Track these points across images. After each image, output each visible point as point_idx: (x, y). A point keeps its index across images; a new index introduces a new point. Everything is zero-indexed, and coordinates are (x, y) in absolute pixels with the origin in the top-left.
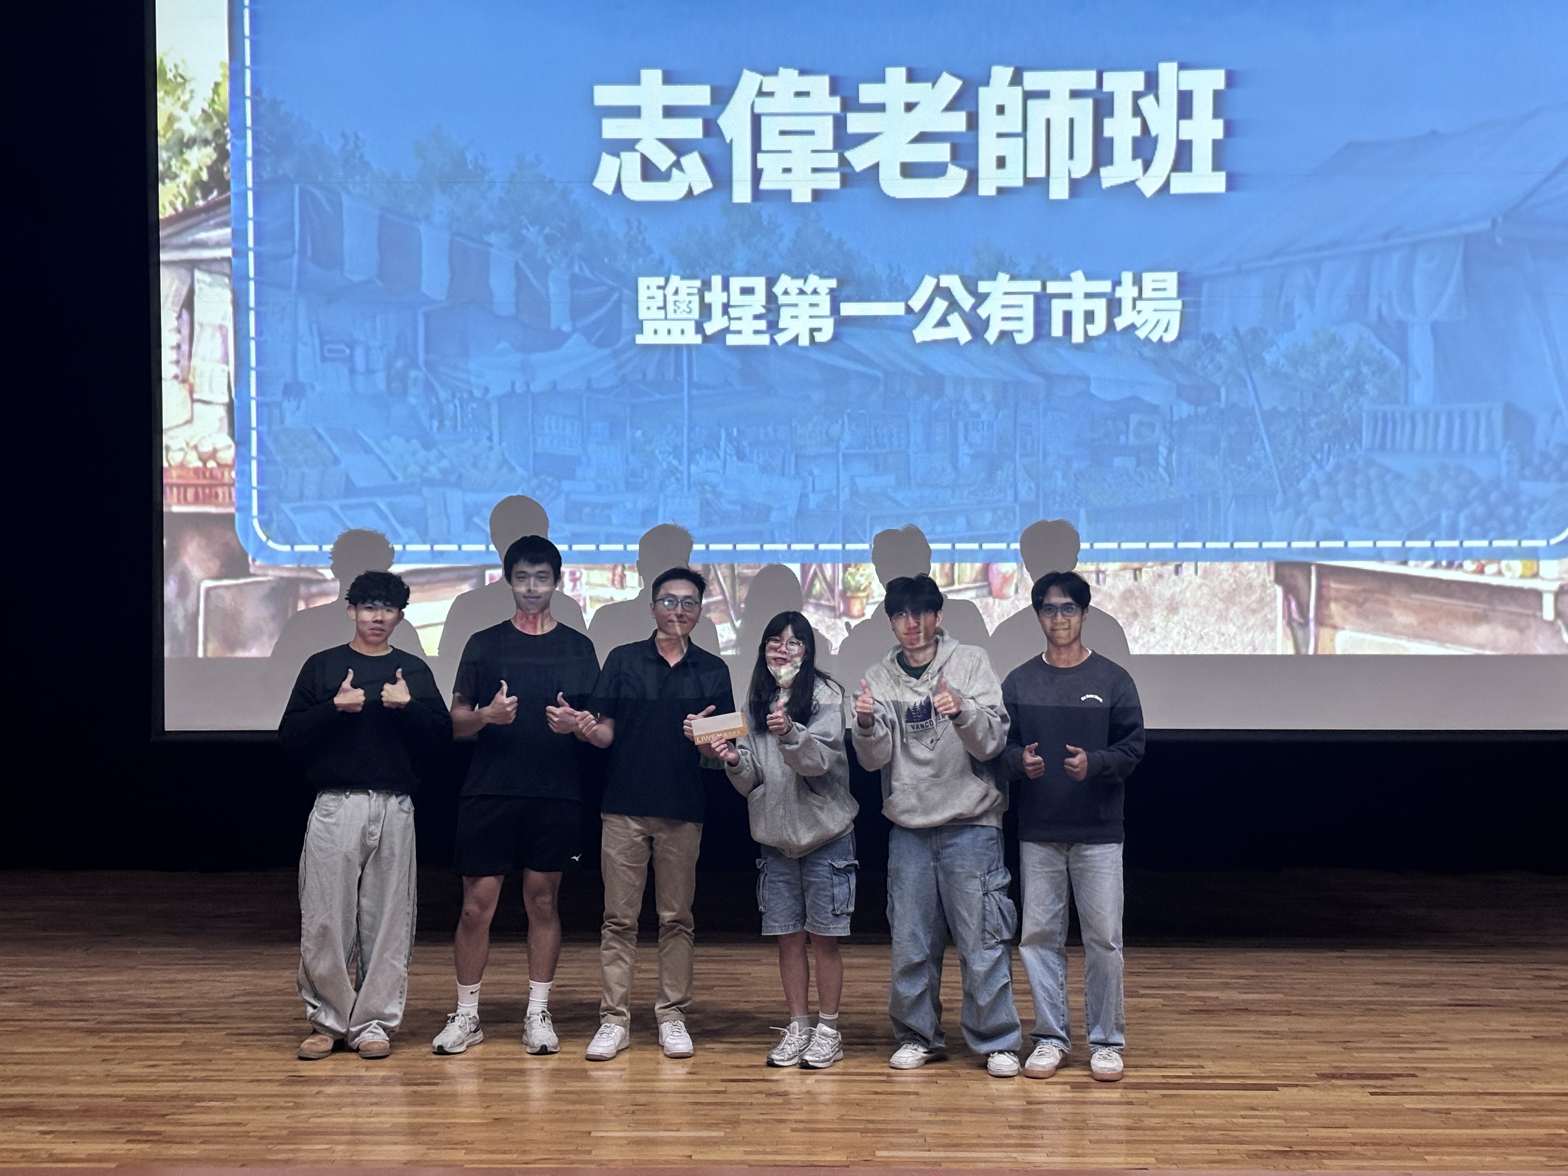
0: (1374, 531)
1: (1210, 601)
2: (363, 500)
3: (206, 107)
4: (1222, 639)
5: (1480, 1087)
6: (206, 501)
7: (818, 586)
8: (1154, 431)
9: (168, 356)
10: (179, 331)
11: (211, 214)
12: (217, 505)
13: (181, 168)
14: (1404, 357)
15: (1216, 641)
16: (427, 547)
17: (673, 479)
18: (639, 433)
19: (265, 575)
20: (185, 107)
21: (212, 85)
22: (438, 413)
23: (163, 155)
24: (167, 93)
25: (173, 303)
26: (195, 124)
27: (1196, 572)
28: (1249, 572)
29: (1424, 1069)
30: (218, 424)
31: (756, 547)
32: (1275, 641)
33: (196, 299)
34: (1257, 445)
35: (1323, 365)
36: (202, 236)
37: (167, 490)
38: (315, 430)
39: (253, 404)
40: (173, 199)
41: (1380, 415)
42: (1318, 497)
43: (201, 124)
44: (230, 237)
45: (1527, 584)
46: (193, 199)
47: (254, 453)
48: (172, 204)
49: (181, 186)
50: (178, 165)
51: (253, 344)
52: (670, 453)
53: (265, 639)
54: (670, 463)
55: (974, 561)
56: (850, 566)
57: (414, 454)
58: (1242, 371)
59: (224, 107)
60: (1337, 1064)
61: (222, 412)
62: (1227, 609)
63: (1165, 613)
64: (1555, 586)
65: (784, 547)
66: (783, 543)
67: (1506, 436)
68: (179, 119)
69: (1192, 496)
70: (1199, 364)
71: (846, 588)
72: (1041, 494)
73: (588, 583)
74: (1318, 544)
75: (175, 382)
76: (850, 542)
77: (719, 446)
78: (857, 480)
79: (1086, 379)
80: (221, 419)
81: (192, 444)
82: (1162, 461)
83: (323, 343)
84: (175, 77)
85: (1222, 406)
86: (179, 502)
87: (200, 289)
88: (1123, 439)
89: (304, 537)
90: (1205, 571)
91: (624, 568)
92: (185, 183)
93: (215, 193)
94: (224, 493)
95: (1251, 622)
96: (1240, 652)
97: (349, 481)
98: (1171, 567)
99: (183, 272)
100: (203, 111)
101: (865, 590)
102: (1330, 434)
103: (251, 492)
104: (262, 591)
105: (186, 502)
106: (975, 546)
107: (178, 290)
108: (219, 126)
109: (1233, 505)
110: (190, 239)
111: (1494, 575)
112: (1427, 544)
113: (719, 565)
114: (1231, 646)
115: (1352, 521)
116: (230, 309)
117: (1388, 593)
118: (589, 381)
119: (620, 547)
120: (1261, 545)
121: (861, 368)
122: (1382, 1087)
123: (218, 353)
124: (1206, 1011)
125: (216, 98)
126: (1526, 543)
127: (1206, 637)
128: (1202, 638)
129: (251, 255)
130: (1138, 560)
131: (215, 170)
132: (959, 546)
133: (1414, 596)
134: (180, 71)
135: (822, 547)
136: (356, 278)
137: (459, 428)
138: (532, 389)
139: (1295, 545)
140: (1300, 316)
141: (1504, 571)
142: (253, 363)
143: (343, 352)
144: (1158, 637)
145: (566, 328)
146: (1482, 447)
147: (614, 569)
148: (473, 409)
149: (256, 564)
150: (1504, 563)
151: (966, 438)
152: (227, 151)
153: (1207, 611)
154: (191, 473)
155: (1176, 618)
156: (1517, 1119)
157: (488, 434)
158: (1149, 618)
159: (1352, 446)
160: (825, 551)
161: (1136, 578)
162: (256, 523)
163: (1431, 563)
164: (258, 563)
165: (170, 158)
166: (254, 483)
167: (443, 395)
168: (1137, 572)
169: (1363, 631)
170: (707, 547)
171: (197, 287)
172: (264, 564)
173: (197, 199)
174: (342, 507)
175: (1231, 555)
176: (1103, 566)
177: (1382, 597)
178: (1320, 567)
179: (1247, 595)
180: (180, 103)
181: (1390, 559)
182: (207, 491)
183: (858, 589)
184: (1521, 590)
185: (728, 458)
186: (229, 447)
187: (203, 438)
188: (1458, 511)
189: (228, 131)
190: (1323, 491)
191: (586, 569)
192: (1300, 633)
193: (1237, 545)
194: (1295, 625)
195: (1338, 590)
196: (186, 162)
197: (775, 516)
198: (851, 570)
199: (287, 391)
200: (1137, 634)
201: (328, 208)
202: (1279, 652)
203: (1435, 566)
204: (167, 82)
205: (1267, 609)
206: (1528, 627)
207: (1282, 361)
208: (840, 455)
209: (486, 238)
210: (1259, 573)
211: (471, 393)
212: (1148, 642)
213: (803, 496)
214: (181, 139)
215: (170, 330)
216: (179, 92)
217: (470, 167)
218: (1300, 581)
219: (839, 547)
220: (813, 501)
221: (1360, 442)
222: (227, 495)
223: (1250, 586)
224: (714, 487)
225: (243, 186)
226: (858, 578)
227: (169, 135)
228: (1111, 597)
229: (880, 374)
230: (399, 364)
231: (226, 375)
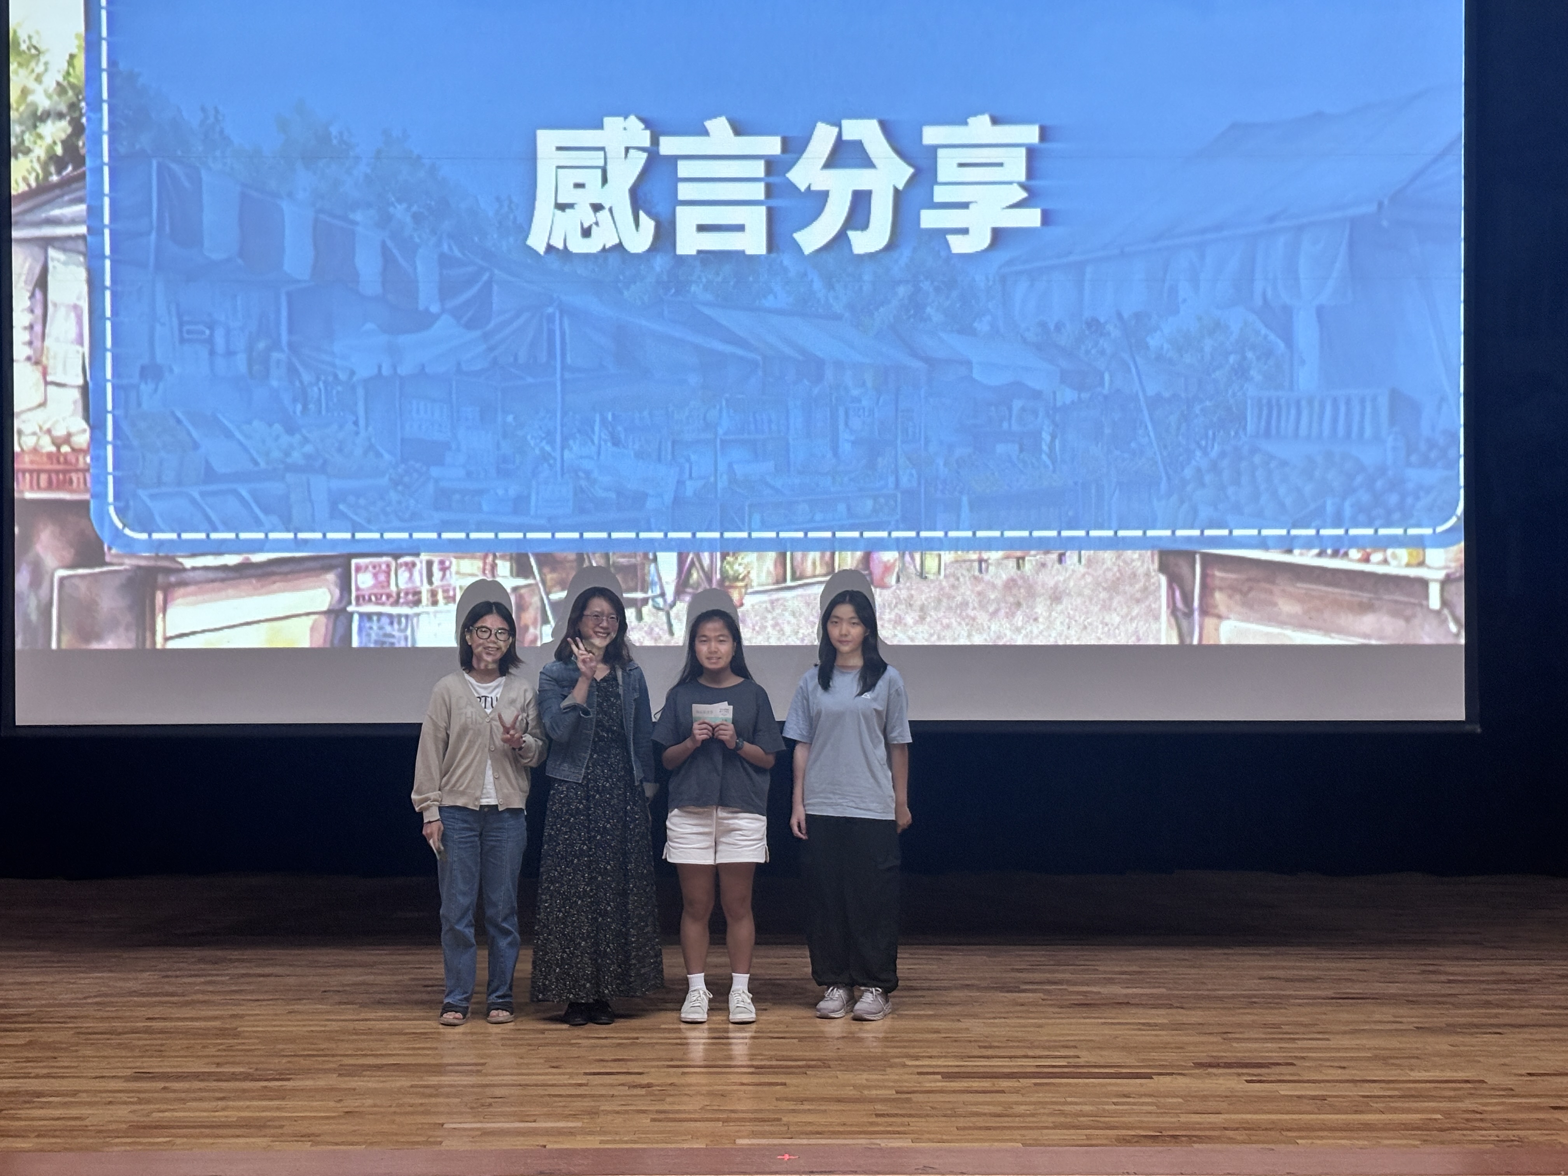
0: (1259, 519)
1: (1092, 591)
2: (224, 487)
3: (61, 79)
4: (1106, 629)
5: (1358, 1075)
6: (60, 487)
7: (695, 576)
8: (1037, 417)
9: (19, 336)
10: (32, 311)
11: (66, 189)
12: (72, 491)
13: (35, 143)
14: (1289, 341)
15: (1100, 631)
16: (291, 535)
17: (546, 465)
18: (510, 418)
19: (121, 564)
20: (39, 79)
21: (67, 57)
22: (303, 397)
23: (16, 129)
24: (20, 65)
25: (26, 282)
26: (49, 97)
27: (1080, 561)
28: (1133, 560)
29: (1303, 1058)
30: (72, 407)
31: (632, 535)
32: (1159, 631)
33: (50, 278)
34: (1141, 432)
35: (1208, 349)
36: (56, 212)
37: (18, 476)
38: (173, 414)
39: (109, 387)
40: (26, 174)
41: (1264, 401)
42: (1202, 485)
43: (55, 97)
44: (85, 213)
45: (1413, 572)
46: (47, 174)
47: (110, 437)
48: (25, 179)
49: (35, 160)
50: (32, 139)
51: (108, 325)
52: (542, 439)
53: (121, 630)
54: (542, 449)
55: (854, 550)
56: (728, 554)
57: (277, 438)
58: (1126, 356)
59: (79, 80)
60: (1214, 1054)
61: (76, 394)
62: (1111, 598)
63: (1048, 602)
64: (1441, 575)
65: (660, 535)
66: (659, 530)
67: (1393, 421)
68: (32, 92)
69: (1076, 483)
70: (1083, 348)
71: (724, 577)
72: (923, 482)
73: (458, 573)
74: (1202, 532)
75: (28, 364)
76: (728, 530)
77: (593, 431)
78: (735, 466)
79: (968, 363)
80: (75, 402)
81: (45, 427)
82: (1045, 448)
83: (181, 324)
84: (29, 49)
85: (1106, 391)
86: (32, 488)
87: (54, 267)
88: (1005, 425)
89: (162, 526)
90: (1089, 560)
91: (495, 557)
92: (39, 158)
93: (70, 168)
94: (78, 479)
95: (1135, 612)
96: (1123, 642)
97: (209, 468)
98: (1054, 556)
99: (37, 251)
100: (58, 84)
101: (743, 579)
102: (1215, 419)
103: (106, 479)
104: (118, 581)
105: (39, 488)
106: (856, 534)
107: (31, 269)
108: (75, 99)
109: (1117, 492)
110: (43, 215)
111: (1379, 563)
112: (1312, 532)
113: (594, 554)
114: (1115, 637)
115: (1237, 509)
116: (85, 288)
117: (1273, 582)
118: (459, 364)
119: (491, 535)
120: (1145, 533)
121: (740, 352)
122: (1259, 1075)
123: (73, 334)
124: (1087, 1005)
125: (71, 71)
126: (1412, 531)
127: (1089, 628)
128: (1085, 628)
129: (107, 232)
130: (1021, 548)
131: (69, 144)
132: (839, 534)
133: (1299, 585)
134: (34, 42)
135: (699, 535)
136: (216, 256)
137: (324, 412)
138: (399, 371)
139: (1180, 533)
140: (1185, 300)
141: (1390, 559)
142: (109, 344)
143: (203, 333)
144: (1041, 627)
145: (435, 309)
146: (1368, 433)
147: (485, 557)
148: (338, 392)
149: (112, 553)
150: (1390, 551)
151: (846, 424)
152: (82, 125)
153: (1091, 599)
154: (45, 459)
155: (1060, 608)
156: (1392, 1105)
157: (354, 419)
158: (1032, 608)
159: (1236, 433)
160: (702, 540)
161: (1019, 567)
162: (111, 509)
163: (1316, 551)
164: (114, 551)
165: (23, 132)
166: (110, 468)
167: (307, 377)
168: (1020, 561)
169: (1247, 620)
170: (581, 535)
171: (51, 265)
172: (120, 553)
173: (51, 174)
174: (203, 494)
175: (1115, 544)
176: (985, 555)
177: (1267, 586)
178: (1204, 556)
179: (1131, 585)
180: (34, 75)
181: (1275, 548)
182: (61, 476)
183: (736, 579)
184: (1406, 579)
185: (603, 443)
186: (84, 431)
187: (56, 422)
188: (1344, 499)
189: (83, 104)
190: (1208, 478)
191: (456, 558)
192: (1185, 623)
193: (1121, 533)
194: (1179, 614)
195: (1222, 579)
196: (40, 136)
197: (650, 504)
198: (729, 559)
199: (144, 372)
200: (1020, 624)
201: (187, 184)
202: (1163, 642)
203: (1320, 555)
204: (20, 53)
205: (1151, 598)
206: (1414, 616)
207: (1166, 346)
208: (718, 441)
209: (351, 216)
210: (1143, 562)
211: (336, 376)
212: (1031, 632)
213: (680, 483)
214: (34, 113)
215: (23, 311)
216: (33, 64)
217: (335, 142)
218: (1185, 570)
219: (716, 535)
220: (690, 488)
221: (1245, 429)
222: (82, 480)
223: (1134, 575)
224: (588, 473)
225: (98, 162)
226: (736, 567)
227: (22, 108)
228: (994, 586)
229: (759, 358)
230: (261, 345)
231: (80, 356)
